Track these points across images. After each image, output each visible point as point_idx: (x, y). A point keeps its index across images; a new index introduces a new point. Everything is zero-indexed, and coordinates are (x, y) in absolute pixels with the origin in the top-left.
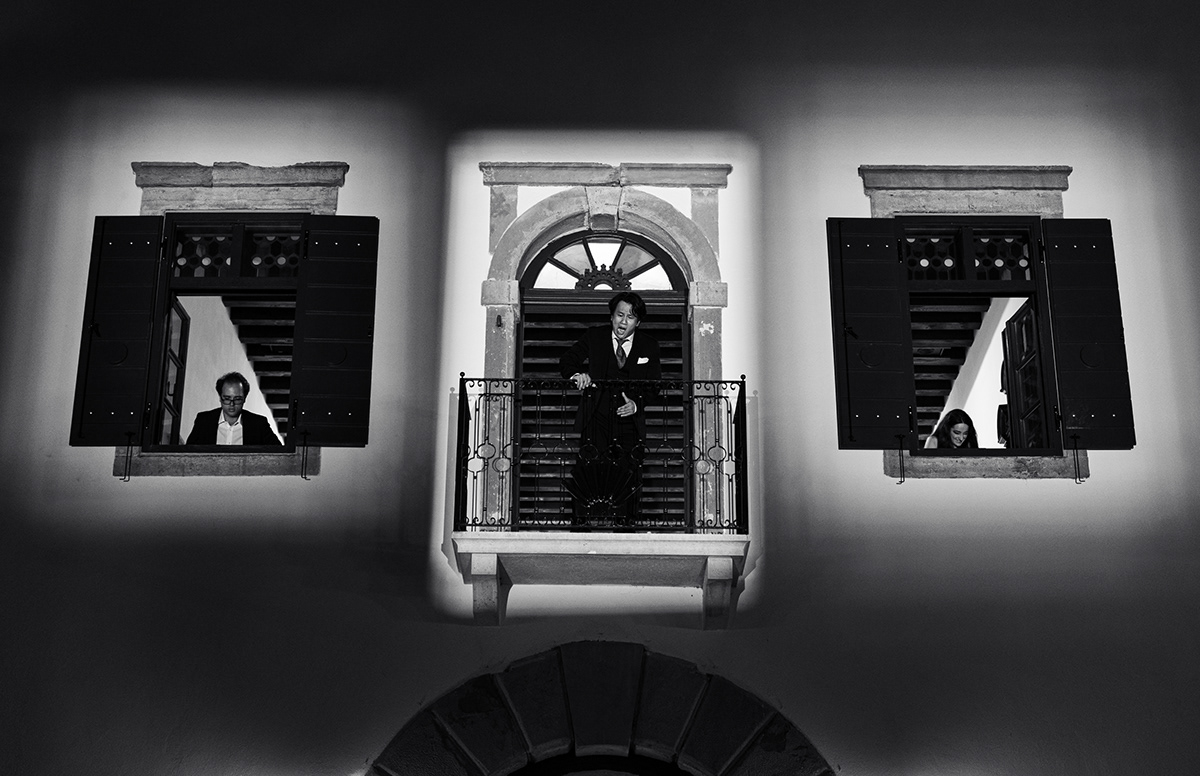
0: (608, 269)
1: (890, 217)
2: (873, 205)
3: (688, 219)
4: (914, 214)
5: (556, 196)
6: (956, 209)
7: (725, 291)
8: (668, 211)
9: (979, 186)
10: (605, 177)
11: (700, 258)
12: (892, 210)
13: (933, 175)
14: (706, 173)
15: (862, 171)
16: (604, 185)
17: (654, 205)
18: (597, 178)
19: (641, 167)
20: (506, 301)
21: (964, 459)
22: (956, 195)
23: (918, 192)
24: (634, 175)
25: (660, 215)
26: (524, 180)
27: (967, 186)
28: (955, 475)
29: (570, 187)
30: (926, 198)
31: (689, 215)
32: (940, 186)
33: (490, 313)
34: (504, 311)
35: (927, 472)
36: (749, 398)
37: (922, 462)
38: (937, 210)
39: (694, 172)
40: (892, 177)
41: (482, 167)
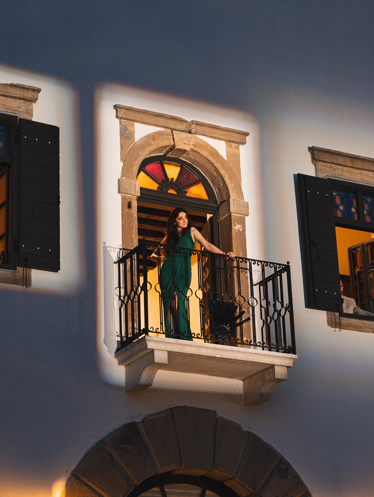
0: (174, 181)
1: (325, 178)
2: (316, 170)
3: (225, 160)
4: (336, 179)
5: (156, 133)
6: (355, 180)
7: (248, 207)
8: (215, 153)
9: (367, 169)
10: (183, 127)
11: (233, 185)
12: (326, 174)
13: (346, 159)
14: (236, 135)
15: (312, 150)
16: (183, 131)
17: (208, 148)
18: (179, 126)
19: (203, 125)
20: (133, 193)
21: (364, 321)
22: (355, 171)
23: (337, 166)
24: (199, 128)
25: (211, 155)
26: (140, 120)
27: (361, 168)
28: (360, 330)
29: (163, 129)
30: (342, 170)
31: (225, 158)
32: (349, 165)
33: (123, 199)
34: (131, 198)
35: (347, 326)
37: (345, 320)
38: (347, 178)
39: (230, 133)
40: (327, 155)
41: (115, 107)
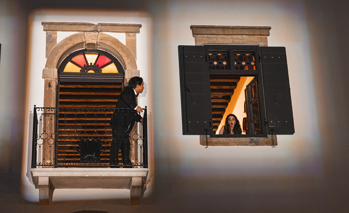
0: (93, 64)
1: (203, 45)
2: (196, 41)
3: (124, 45)
4: (211, 44)
5: (72, 36)
6: (227, 42)
7: (139, 73)
8: (116, 42)
9: (236, 34)
10: (92, 28)
11: (129, 61)
12: (203, 43)
13: (219, 29)
14: (131, 28)
15: (192, 27)
16: (92, 31)
17: (111, 39)
18: (89, 29)
19: (106, 25)
20: (52, 77)
21: (230, 138)
22: (228, 37)
23: (213, 36)
24: (103, 27)
25: (113, 43)
26: (60, 29)
27: (231, 34)
28: (227, 144)
29: (78, 32)
30: (216, 38)
31: (125, 44)
32: (221, 34)
33: (46, 81)
34: (51, 81)
35: (216, 144)
36: (148, 115)
37: (214, 140)
38: (220, 43)
39: (127, 27)
40: (203, 30)
41: (43, 24)
